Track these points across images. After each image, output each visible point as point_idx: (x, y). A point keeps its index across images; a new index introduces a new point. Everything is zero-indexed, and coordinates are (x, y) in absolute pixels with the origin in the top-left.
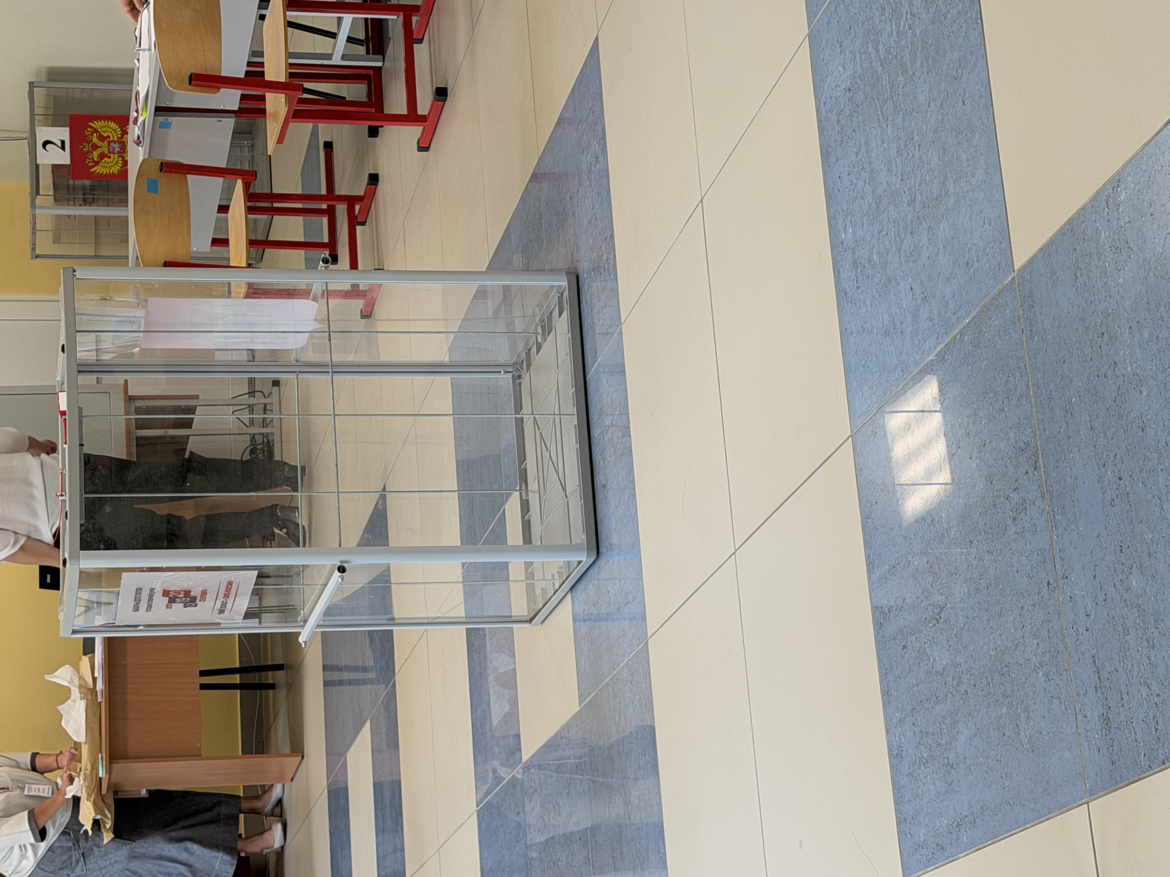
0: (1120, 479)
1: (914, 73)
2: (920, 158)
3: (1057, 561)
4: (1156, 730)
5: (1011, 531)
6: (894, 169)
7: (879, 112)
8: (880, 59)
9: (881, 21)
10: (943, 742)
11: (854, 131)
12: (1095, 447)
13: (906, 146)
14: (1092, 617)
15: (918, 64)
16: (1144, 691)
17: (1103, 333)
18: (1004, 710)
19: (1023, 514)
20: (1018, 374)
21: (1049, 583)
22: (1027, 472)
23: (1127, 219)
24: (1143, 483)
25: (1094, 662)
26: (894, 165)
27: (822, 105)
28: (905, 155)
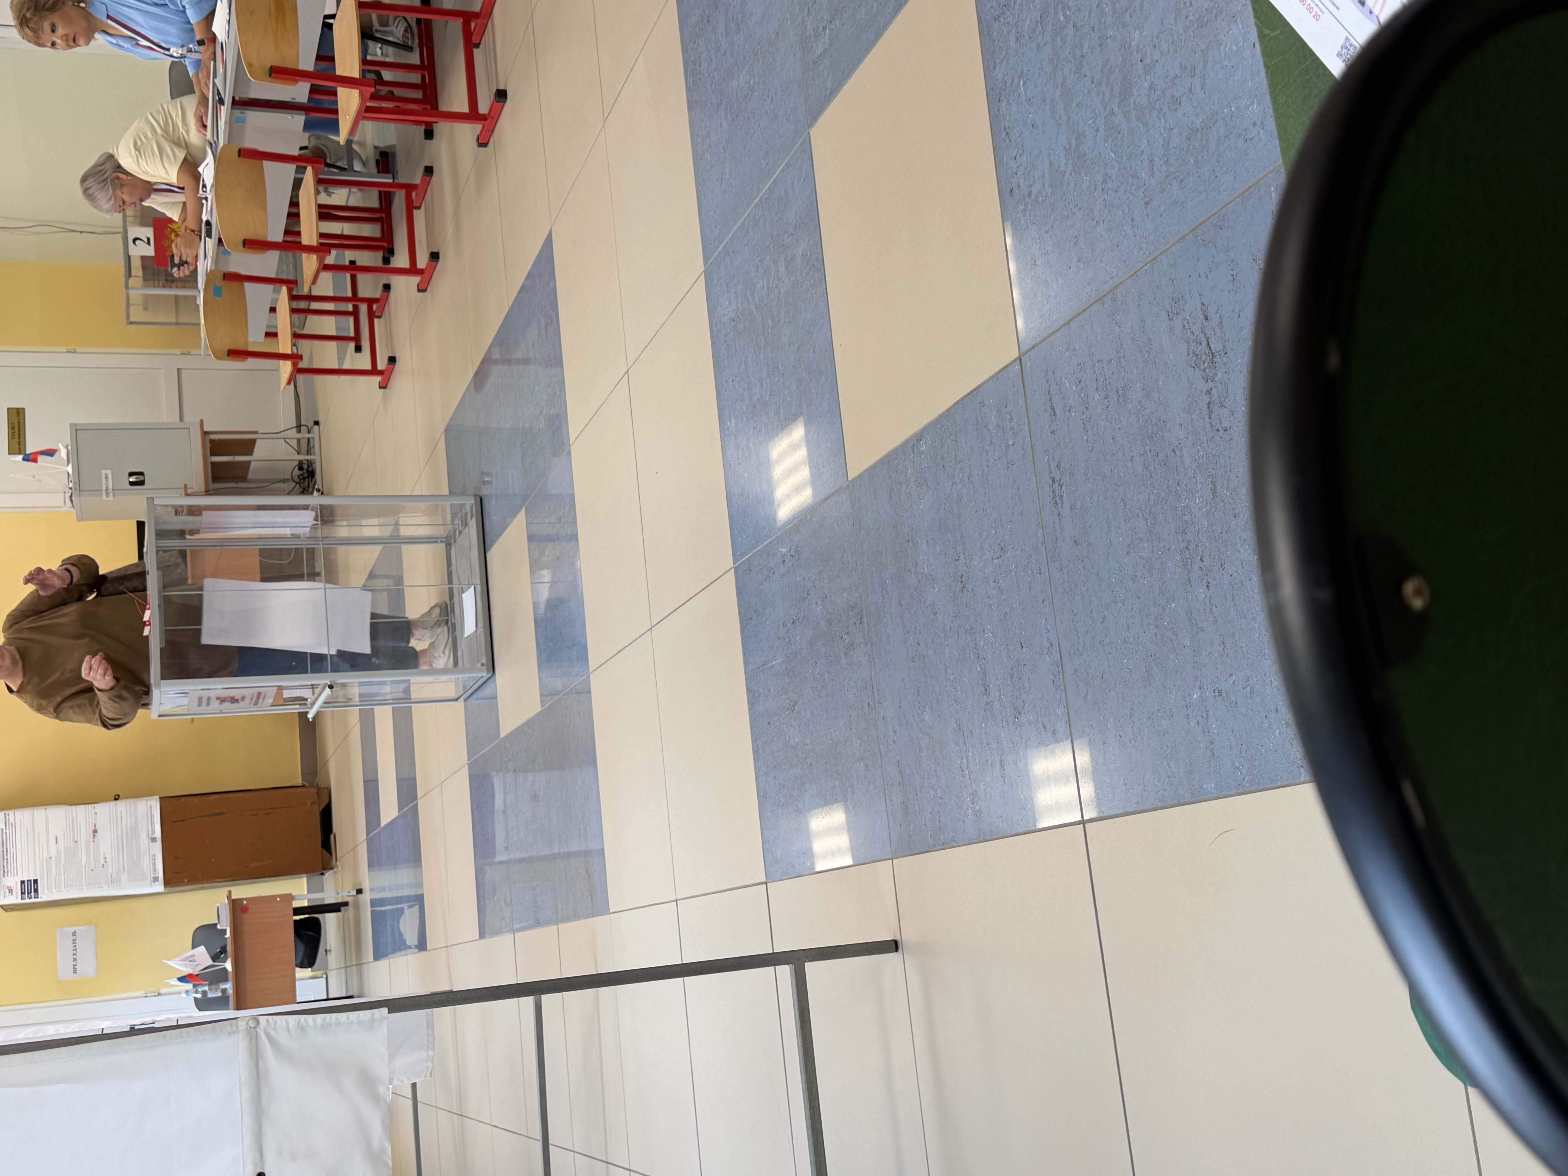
0: (919, 644)
1: (779, 321)
2: (783, 383)
3: (875, 690)
4: (939, 821)
5: (844, 661)
6: (765, 386)
7: (755, 342)
8: (755, 304)
9: (756, 276)
10: (795, 794)
11: (737, 350)
12: (902, 618)
13: (773, 371)
14: (898, 735)
15: (782, 315)
16: (932, 792)
17: (909, 541)
18: (837, 783)
19: (852, 652)
20: (850, 554)
21: (869, 704)
22: (855, 624)
23: (926, 465)
24: (934, 651)
25: (899, 765)
26: (764, 382)
27: (714, 326)
28: (773, 378)
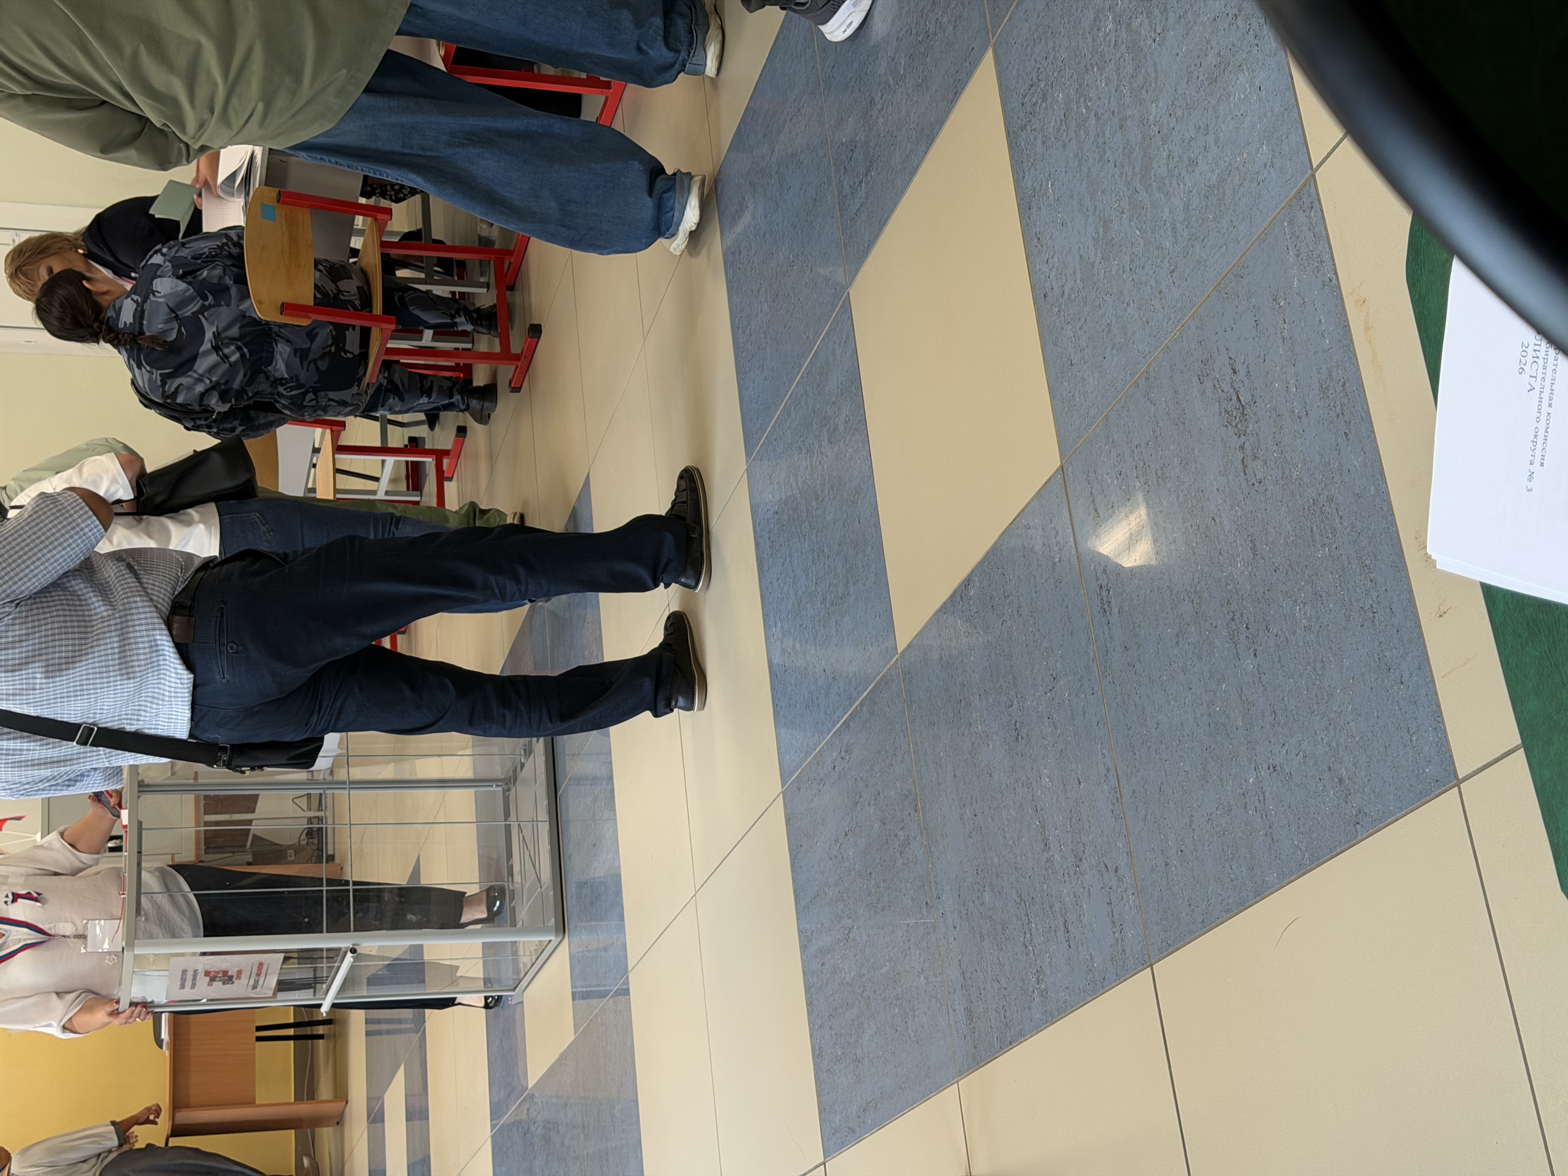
0: (976, 815)
1: (823, 500)
2: (829, 566)
3: (932, 885)
4: (1005, 1017)
5: (899, 862)
6: (810, 574)
7: (799, 530)
8: (799, 488)
9: (799, 459)
10: (852, 1041)
11: (781, 545)
12: (957, 790)
13: (818, 556)
14: (958, 929)
15: (826, 492)
16: (996, 985)
17: (961, 701)
18: (897, 1010)
19: (908, 848)
20: (902, 735)
21: (927, 903)
22: (910, 814)
23: (975, 610)
24: (991, 818)
25: (960, 965)
26: (810, 571)
27: (757, 526)
28: (818, 563)
